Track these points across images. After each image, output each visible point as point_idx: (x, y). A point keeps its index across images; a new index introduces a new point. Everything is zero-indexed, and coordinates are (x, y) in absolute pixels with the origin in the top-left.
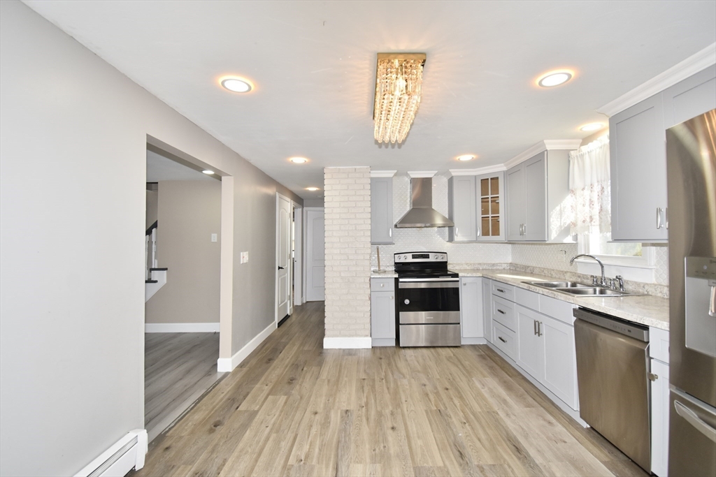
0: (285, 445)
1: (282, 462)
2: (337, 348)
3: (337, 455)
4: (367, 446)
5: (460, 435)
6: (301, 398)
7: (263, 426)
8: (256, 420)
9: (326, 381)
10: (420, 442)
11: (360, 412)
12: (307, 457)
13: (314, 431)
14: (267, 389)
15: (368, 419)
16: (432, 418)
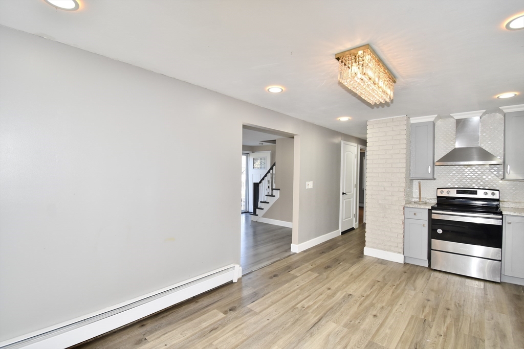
0: (300, 297)
1: (294, 304)
2: (374, 256)
3: (325, 314)
4: (348, 317)
5: (428, 340)
6: (327, 278)
7: (296, 284)
8: (294, 280)
9: (350, 274)
10: (388, 331)
11: (359, 299)
12: (308, 307)
13: (321, 297)
14: (310, 267)
15: (360, 304)
16: (413, 322)
